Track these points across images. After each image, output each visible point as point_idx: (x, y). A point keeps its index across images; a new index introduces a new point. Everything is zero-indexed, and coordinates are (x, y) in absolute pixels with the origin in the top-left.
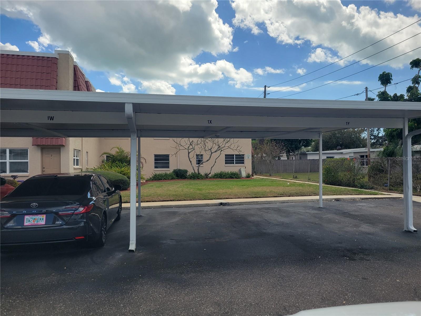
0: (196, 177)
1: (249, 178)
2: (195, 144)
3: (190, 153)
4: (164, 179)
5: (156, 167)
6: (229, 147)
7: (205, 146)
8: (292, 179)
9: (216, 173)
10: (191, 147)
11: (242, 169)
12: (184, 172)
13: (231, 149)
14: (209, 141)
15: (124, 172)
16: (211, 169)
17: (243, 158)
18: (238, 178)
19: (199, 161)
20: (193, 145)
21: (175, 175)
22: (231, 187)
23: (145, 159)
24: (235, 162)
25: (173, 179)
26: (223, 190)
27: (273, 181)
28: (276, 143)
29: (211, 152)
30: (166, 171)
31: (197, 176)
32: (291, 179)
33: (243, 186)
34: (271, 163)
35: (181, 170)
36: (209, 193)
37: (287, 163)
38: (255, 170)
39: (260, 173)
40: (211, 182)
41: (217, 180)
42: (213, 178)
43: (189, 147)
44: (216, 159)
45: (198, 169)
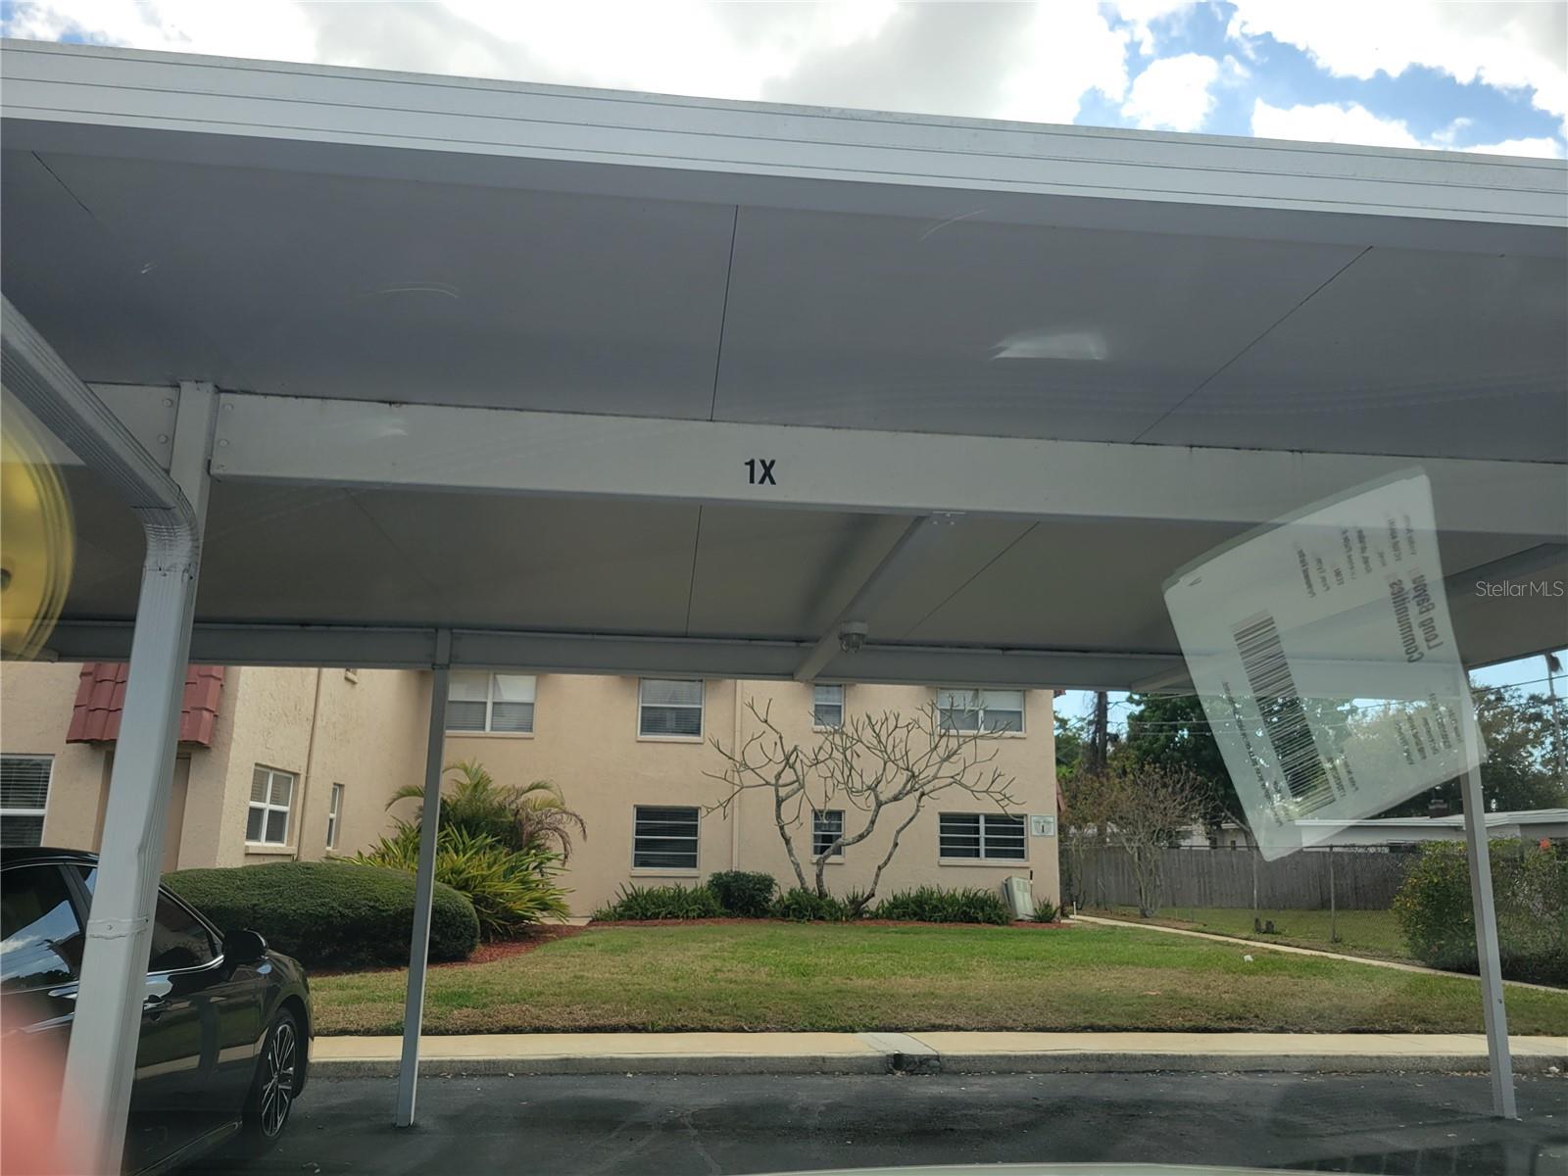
0: (811, 908)
1: (1049, 922)
2: (806, 761)
3: (783, 801)
4: (670, 913)
5: (641, 862)
6: (955, 780)
7: (846, 772)
8: (1253, 935)
9: (899, 895)
10: (788, 776)
11: (1015, 881)
12: (758, 886)
13: (966, 787)
14: (868, 747)
15: (464, 876)
16: (877, 875)
17: (1021, 831)
18: (998, 924)
19: (828, 839)
20: (798, 765)
21: (719, 900)
22: (960, 961)
23: (581, 821)
24: (982, 847)
25: (706, 914)
26: (919, 976)
27: (1163, 941)
28: (1162, 773)
29: (877, 797)
30: (678, 881)
31: (813, 908)
32: (1245, 935)
33: (1021, 962)
34: (1146, 858)
35: (744, 875)
36: (840, 991)
37: (1214, 865)
38: (1075, 891)
39: (1095, 905)
40: (872, 935)
41: (902, 926)
42: (887, 918)
43: (778, 776)
44: (898, 832)
45: (819, 876)
